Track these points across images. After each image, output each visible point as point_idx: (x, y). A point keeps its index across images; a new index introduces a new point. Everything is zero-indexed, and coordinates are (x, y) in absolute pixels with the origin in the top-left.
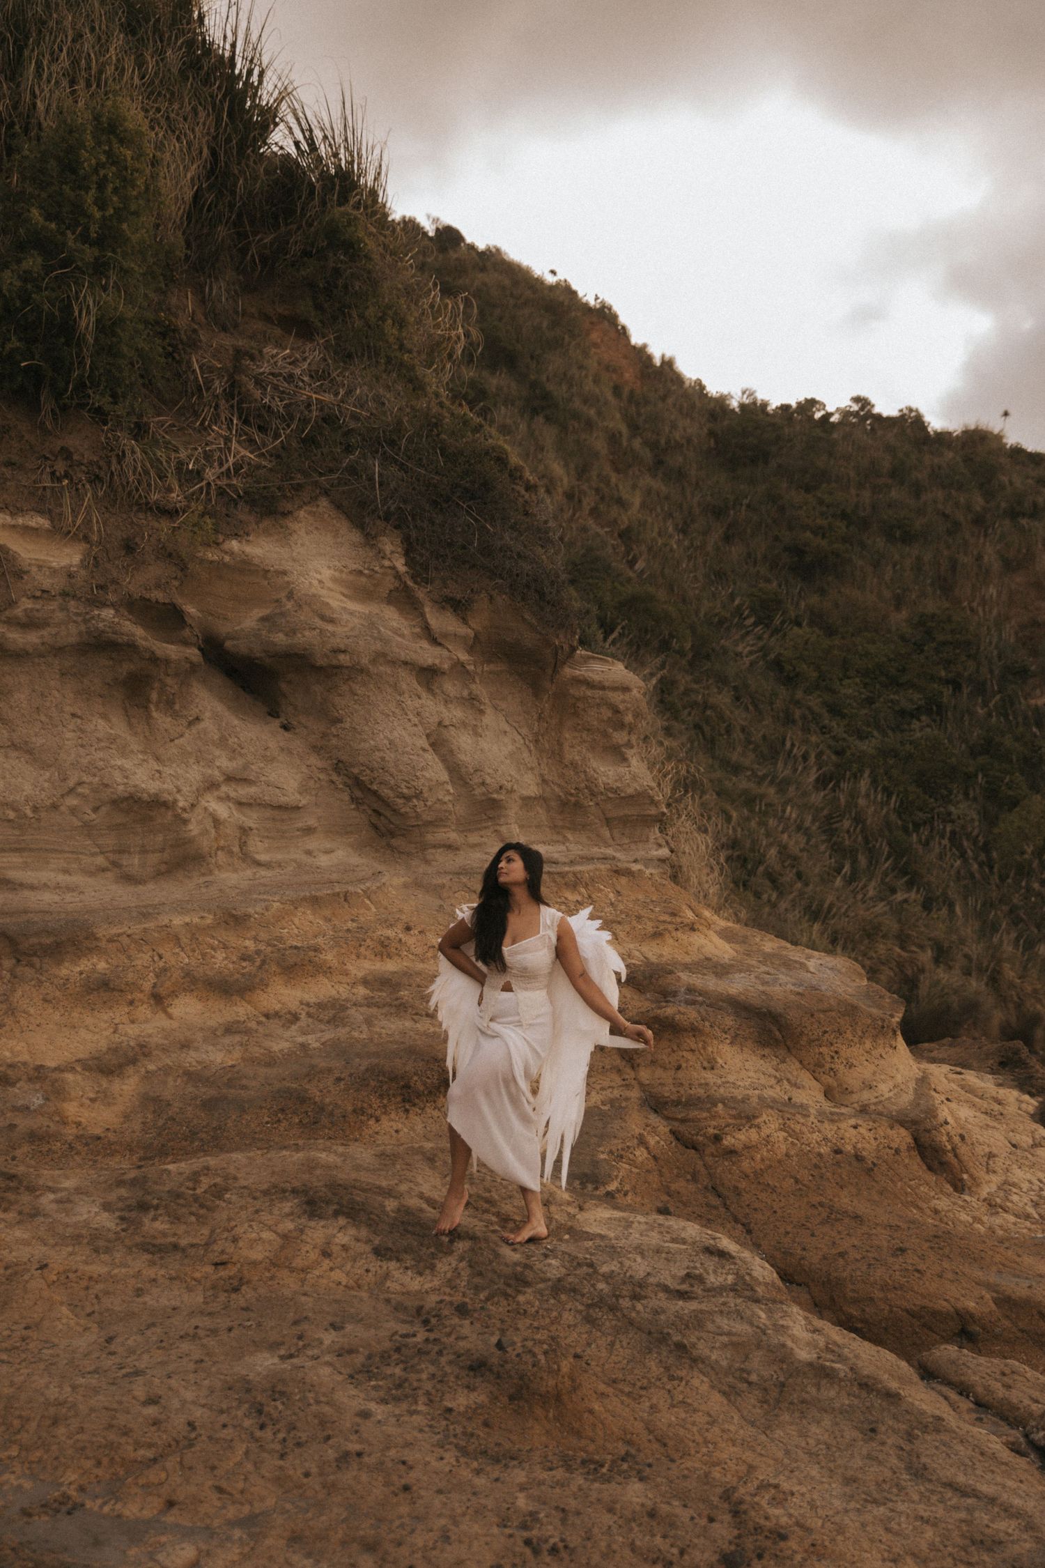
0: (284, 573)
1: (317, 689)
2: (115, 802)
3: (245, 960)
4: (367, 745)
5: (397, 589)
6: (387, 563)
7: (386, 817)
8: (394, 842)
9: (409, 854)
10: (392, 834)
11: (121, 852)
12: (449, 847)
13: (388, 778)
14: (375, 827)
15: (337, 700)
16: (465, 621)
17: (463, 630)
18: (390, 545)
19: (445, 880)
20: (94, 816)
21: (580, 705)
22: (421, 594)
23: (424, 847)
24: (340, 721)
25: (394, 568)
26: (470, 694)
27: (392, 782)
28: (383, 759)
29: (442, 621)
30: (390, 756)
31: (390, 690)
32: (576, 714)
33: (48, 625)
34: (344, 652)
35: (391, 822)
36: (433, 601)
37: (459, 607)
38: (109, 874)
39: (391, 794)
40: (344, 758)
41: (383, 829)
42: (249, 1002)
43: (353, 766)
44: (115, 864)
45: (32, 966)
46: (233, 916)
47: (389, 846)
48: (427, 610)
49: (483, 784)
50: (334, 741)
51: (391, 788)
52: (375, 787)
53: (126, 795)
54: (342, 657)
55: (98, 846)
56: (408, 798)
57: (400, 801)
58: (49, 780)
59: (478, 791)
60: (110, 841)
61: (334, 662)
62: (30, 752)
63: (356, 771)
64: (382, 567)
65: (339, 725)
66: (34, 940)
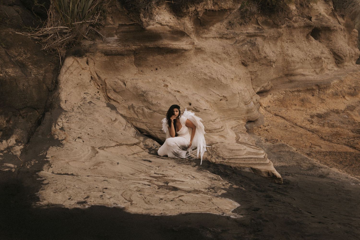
0: (317, 10)
1: (327, 34)
2: (315, 58)
3: (350, 89)
4: (337, 46)
5: (331, 13)
6: (331, 7)
7: (338, 60)
8: (339, 65)
9: (341, 67)
10: (338, 63)
11: (315, 68)
12: (347, 66)
13: (342, 52)
14: (335, 62)
15: (332, 37)
16: (344, 20)
17: (343, 21)
18: (331, 3)
19: (352, 72)
20: (311, 61)
21: (353, 36)
22: (336, 14)
23: (343, 66)
24: (332, 41)
25: (332, 8)
26: (345, 34)
27: (343, 53)
28: (341, 49)
29: (341, 20)
30: (342, 48)
31: (339, 34)
32: (352, 38)
33: (298, 22)
34: (335, 26)
35: (340, 61)
36: (339, 15)
37: (343, 16)
38: (314, 73)
39: (342, 55)
40: (333, 48)
41: (337, 62)
42: (357, 97)
43: (334, 50)
44: (315, 71)
45: (322, 91)
46: (341, 80)
47: (338, 66)
48: (338, 17)
49: (352, 53)
50: (330, 45)
51: (343, 54)
52: (339, 54)
53: (317, 57)
54: (335, 28)
55: (312, 67)
56: (345, 56)
57: (344, 57)
58: (304, 54)
59: (351, 54)
60: (314, 66)
61: (333, 29)
62: (299, 48)
63: (335, 51)
64: (330, 8)
65: (331, 42)
66: (323, 86)
